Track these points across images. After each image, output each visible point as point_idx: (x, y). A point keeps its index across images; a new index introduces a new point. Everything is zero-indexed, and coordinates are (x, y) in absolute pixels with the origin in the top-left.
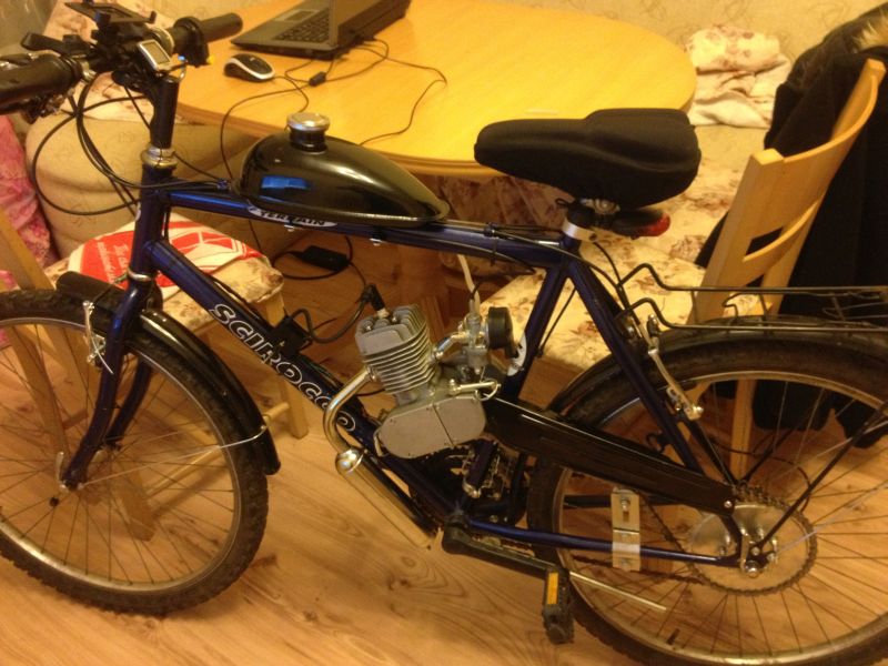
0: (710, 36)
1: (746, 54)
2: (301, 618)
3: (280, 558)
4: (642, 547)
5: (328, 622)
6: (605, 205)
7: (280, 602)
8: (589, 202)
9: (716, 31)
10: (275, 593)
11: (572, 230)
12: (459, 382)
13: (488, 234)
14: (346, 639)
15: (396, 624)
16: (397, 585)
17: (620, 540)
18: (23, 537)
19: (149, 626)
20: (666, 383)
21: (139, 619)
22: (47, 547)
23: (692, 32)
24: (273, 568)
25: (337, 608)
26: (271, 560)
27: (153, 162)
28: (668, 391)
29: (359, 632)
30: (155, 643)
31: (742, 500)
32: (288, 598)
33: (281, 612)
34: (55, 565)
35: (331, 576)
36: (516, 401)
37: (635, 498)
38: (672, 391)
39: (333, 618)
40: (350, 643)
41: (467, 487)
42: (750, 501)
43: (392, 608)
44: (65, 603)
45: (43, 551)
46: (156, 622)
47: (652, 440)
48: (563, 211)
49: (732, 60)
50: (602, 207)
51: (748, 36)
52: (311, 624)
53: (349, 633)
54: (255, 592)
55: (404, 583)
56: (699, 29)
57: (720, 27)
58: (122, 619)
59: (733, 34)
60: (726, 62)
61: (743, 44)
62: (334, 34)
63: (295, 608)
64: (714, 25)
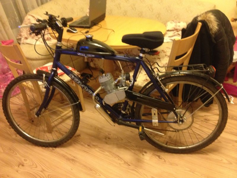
0: (171, 23)
1: (179, 26)
2: (87, 146)
3: (81, 135)
4: (158, 120)
5: (93, 146)
6: (147, 49)
7: (82, 143)
8: (144, 49)
9: (172, 22)
10: (80, 141)
11: (141, 55)
12: (120, 87)
13: (125, 56)
14: (97, 149)
15: (108, 146)
16: (107, 139)
17: (154, 119)
18: (24, 131)
19: (53, 149)
20: (161, 85)
21: (51, 148)
22: (30, 134)
23: (167, 22)
24: (80, 137)
25: (94, 144)
26: (79, 136)
27: (58, 45)
28: (161, 86)
29: (100, 148)
30: (55, 153)
31: (177, 109)
32: (84, 142)
33: (82, 145)
34: (32, 137)
35: (93, 138)
36: (132, 91)
37: (156, 110)
38: (162, 87)
39: (94, 145)
40: (98, 150)
41: (122, 111)
42: (179, 109)
43: (107, 143)
44: (34, 146)
45: (29, 134)
46: (54, 148)
47: (159, 97)
48: (139, 51)
49: (176, 28)
50: (146, 50)
51: (179, 22)
52: (89, 147)
53: (97, 148)
54: (76, 142)
55: (109, 138)
56: (169, 21)
57: (173, 21)
58: (47, 148)
59: (176, 22)
60: (175, 28)
61: (178, 24)
62: (90, 23)
63: (85, 144)
64: (172, 20)
